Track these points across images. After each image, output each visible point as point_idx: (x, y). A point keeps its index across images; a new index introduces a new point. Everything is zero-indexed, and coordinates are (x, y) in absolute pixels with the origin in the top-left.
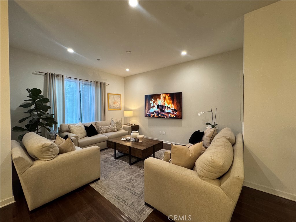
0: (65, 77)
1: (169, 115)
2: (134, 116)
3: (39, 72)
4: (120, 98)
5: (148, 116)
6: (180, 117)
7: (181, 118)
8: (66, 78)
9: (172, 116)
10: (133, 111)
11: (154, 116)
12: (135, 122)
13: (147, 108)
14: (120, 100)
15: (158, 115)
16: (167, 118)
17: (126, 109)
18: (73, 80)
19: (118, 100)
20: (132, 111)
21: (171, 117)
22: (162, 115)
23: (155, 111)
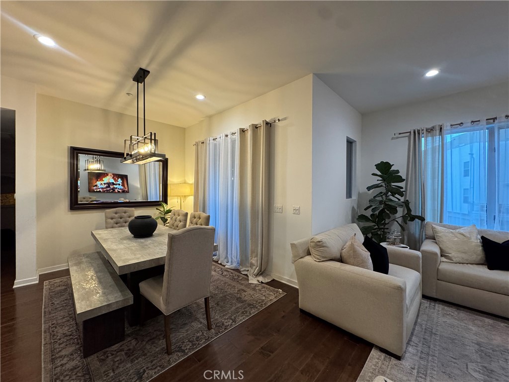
0: (447, 127)
3: (400, 134)
8: (449, 127)
18: (468, 127)
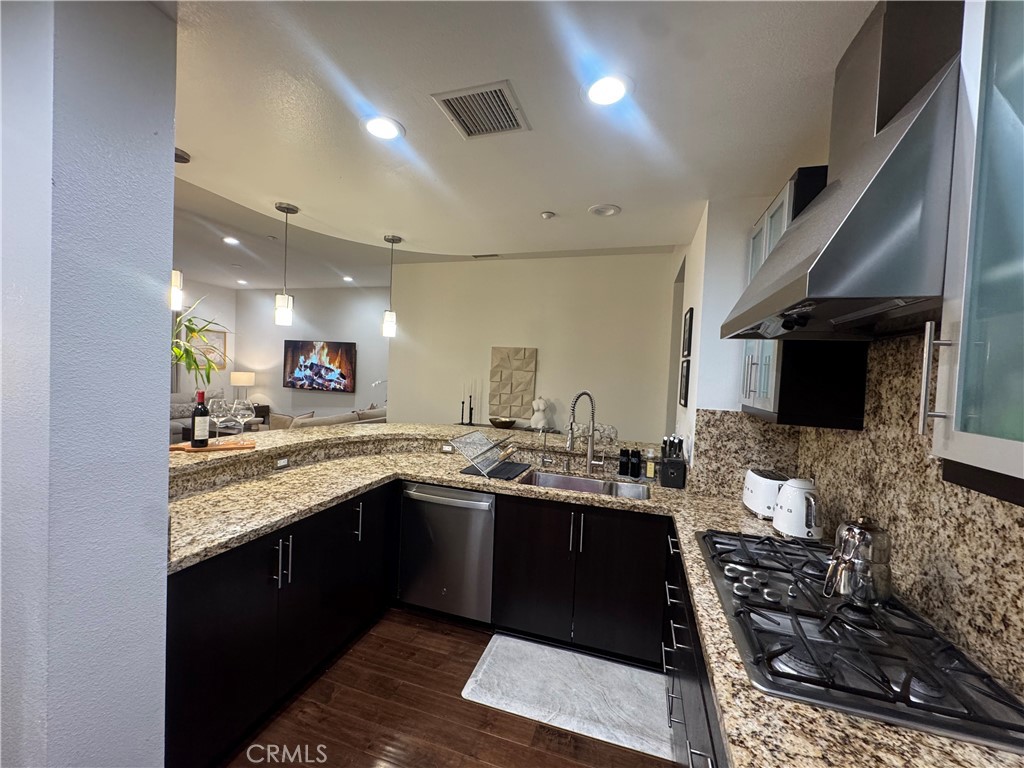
1: (333, 385)
2: (256, 386)
4: (222, 341)
5: (291, 384)
6: (351, 389)
7: (353, 391)
9: (338, 386)
10: (256, 372)
11: (302, 386)
12: (261, 398)
13: (288, 369)
14: (222, 345)
15: (311, 384)
16: (328, 390)
17: (238, 368)
19: (218, 344)
20: (253, 374)
21: (335, 389)
22: (319, 384)
23: (306, 377)
